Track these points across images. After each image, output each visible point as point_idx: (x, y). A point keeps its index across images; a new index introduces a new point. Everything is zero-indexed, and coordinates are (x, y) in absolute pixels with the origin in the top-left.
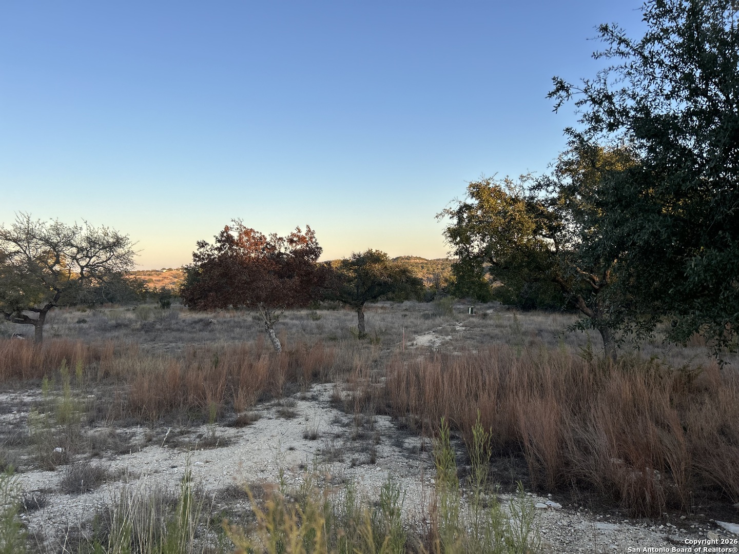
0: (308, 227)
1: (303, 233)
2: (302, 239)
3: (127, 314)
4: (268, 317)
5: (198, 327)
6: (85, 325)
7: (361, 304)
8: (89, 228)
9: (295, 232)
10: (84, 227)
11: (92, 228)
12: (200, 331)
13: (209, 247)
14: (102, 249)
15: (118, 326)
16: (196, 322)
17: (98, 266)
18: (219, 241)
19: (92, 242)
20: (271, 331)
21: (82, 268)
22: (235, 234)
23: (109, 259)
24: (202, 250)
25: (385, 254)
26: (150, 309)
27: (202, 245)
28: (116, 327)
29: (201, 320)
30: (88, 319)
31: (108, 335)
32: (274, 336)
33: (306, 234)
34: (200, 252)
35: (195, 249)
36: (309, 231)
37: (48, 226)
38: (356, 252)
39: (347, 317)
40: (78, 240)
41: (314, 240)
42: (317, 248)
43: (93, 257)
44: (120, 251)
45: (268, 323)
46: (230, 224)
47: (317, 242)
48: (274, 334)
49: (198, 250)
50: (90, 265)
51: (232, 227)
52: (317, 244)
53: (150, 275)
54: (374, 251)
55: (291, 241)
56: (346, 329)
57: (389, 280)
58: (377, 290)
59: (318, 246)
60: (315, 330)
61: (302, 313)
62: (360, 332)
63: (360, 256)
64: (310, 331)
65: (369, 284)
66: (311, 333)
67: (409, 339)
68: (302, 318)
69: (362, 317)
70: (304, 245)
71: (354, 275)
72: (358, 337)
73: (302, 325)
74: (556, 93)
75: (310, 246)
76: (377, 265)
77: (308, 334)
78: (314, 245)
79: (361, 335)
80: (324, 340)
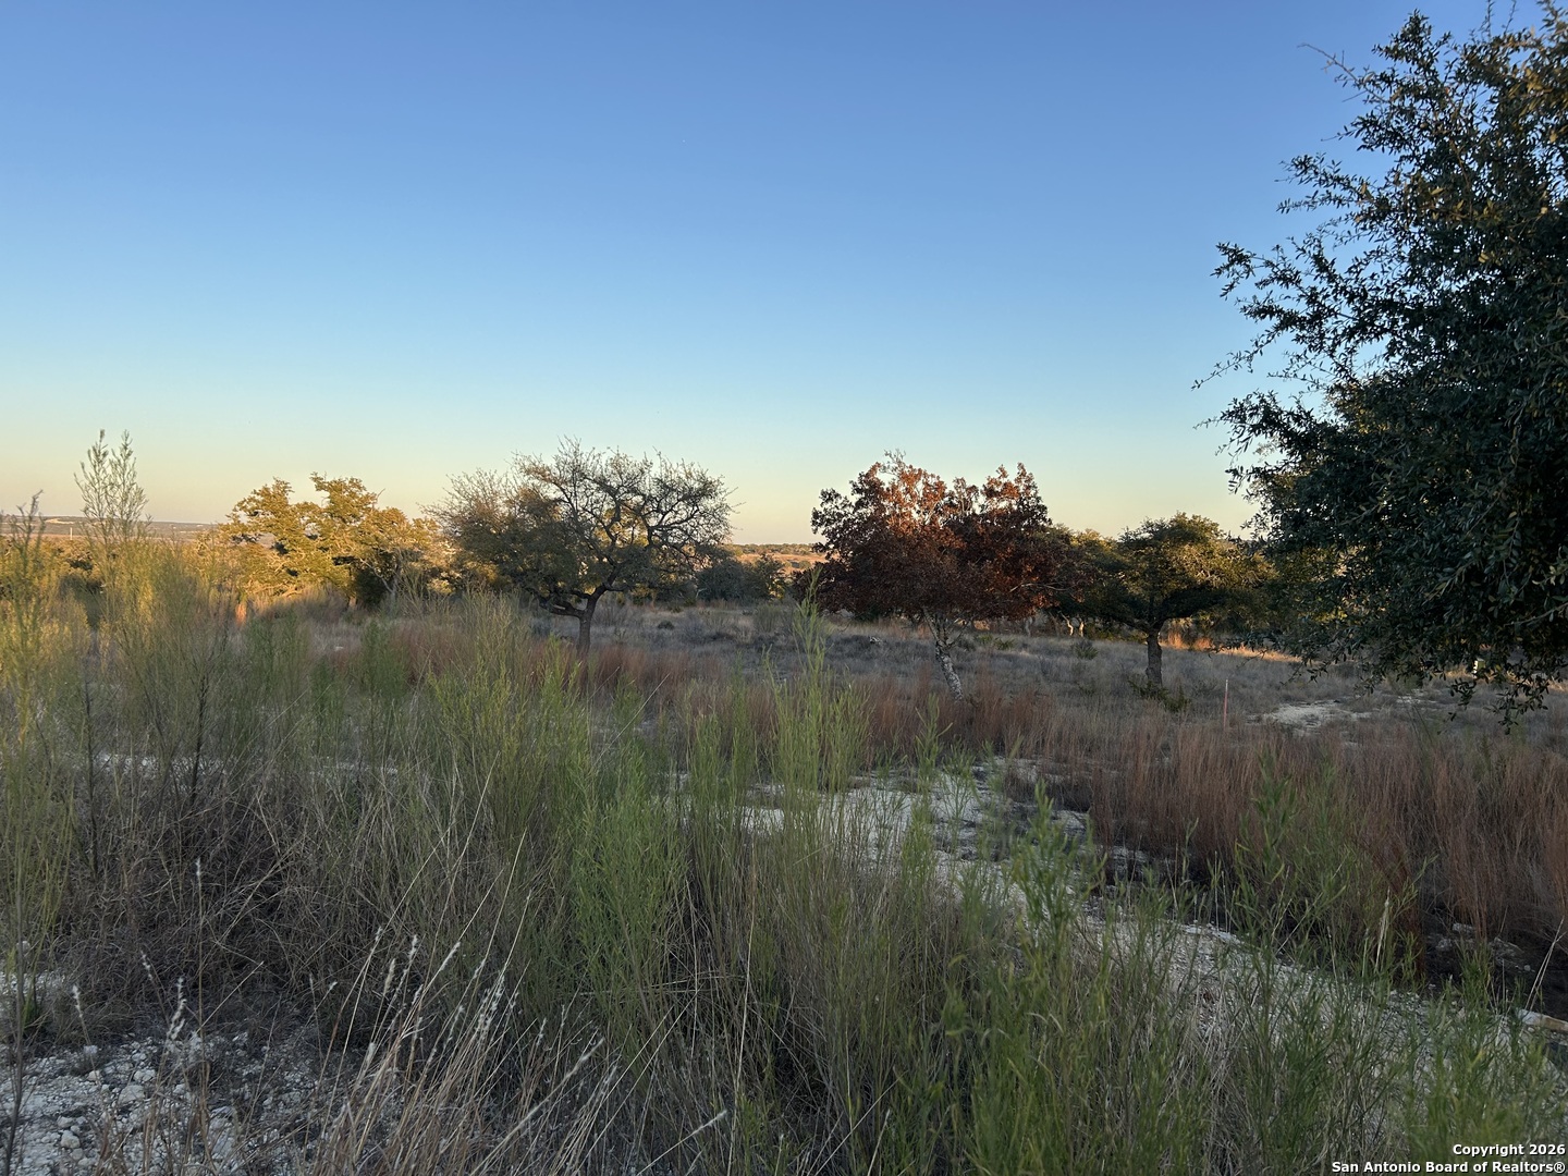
0: (1021, 466)
1: (1012, 478)
2: (1009, 490)
3: (741, 621)
4: (942, 633)
5: (847, 649)
6: (667, 632)
7: (1154, 627)
8: (664, 464)
9: (996, 476)
10: (657, 462)
11: (668, 465)
12: (850, 655)
13: (840, 501)
14: (682, 500)
15: (717, 637)
16: (847, 641)
17: (672, 528)
18: (859, 491)
19: (667, 488)
20: (946, 659)
21: (650, 530)
22: (886, 479)
23: (692, 516)
24: (827, 506)
25: (1214, 524)
26: (777, 614)
27: (829, 496)
28: (715, 639)
29: (857, 638)
30: (675, 624)
31: (698, 649)
32: (951, 669)
33: (1018, 480)
34: (825, 510)
35: (817, 504)
36: (1023, 474)
37: (604, 459)
38: (1155, 519)
39: (1120, 652)
40: (648, 485)
41: (1032, 492)
42: (1039, 507)
43: (668, 512)
44: (708, 503)
45: (941, 643)
46: (884, 461)
47: (1038, 495)
48: (951, 665)
49: (822, 505)
50: (663, 527)
51: (886, 465)
52: (1038, 499)
53: (805, 553)
55: (990, 493)
56: (1125, 677)
57: (1215, 580)
58: (1192, 599)
59: (1040, 503)
60: (1067, 675)
61: (1067, 643)
62: (1149, 685)
63: (1161, 527)
64: (1057, 675)
65: (1173, 585)
66: (1057, 680)
67: (1263, 709)
68: (1060, 652)
69: (1155, 653)
70: (1013, 502)
71: (1145, 565)
72: (1143, 693)
73: (1042, 663)
74: (1227, 267)
75: (1025, 502)
76: (1186, 547)
77: (1047, 679)
78: (1032, 502)
79: (1151, 690)
80: (1070, 693)
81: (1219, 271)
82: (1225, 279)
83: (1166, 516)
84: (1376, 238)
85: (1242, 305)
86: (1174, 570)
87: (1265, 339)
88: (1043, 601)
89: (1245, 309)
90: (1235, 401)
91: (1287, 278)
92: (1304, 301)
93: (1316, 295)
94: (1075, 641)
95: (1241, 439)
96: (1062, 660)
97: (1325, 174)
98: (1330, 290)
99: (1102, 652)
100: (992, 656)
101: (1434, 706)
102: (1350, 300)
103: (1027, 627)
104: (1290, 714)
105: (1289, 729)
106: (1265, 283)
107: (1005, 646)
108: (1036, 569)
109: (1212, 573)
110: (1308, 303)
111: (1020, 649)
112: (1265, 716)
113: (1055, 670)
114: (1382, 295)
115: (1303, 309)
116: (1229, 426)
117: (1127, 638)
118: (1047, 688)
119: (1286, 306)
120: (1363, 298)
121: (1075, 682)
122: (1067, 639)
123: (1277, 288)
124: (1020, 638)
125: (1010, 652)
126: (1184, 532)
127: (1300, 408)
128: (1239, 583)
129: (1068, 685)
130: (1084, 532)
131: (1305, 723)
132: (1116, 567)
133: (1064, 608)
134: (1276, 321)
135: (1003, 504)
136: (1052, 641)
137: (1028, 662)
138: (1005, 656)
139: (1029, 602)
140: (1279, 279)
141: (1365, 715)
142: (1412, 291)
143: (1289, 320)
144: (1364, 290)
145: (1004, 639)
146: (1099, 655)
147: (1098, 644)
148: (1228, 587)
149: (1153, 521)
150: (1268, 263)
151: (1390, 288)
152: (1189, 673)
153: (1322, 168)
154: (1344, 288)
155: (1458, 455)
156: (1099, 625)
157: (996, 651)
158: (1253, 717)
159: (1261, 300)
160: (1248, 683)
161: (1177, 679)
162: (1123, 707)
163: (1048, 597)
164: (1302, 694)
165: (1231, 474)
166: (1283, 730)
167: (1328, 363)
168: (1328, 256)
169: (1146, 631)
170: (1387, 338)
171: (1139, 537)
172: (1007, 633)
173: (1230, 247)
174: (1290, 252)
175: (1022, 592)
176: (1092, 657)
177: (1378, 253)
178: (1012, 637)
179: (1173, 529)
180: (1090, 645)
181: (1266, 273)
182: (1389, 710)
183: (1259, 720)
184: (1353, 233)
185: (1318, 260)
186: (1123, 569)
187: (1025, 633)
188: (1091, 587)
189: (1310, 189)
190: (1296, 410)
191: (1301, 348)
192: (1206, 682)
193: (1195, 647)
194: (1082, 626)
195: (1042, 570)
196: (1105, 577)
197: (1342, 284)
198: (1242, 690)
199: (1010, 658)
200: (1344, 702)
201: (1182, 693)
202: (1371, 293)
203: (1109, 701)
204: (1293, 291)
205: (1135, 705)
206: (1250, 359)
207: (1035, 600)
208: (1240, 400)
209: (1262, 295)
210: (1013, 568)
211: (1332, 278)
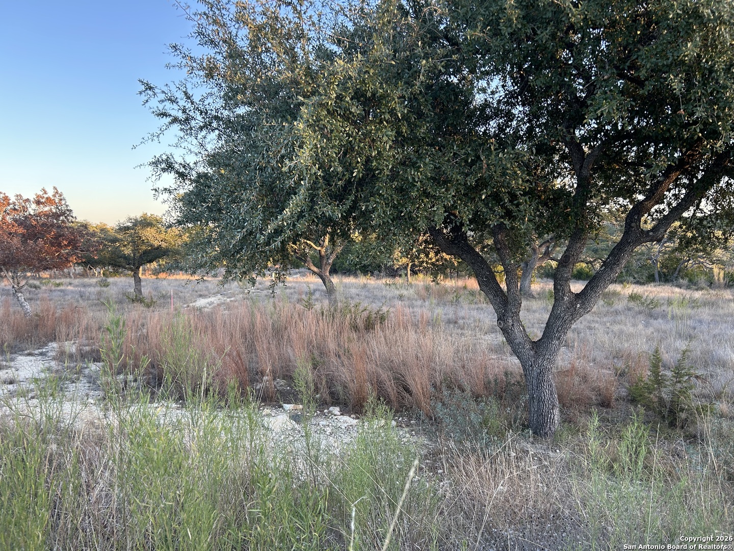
0: (55, 188)
1: (50, 194)
2: (49, 201)
7: (136, 269)
9: (40, 193)
20: (20, 295)
32: (23, 300)
33: (54, 196)
36: (57, 193)
38: (133, 216)
39: (122, 282)
41: (63, 202)
42: (68, 210)
45: (16, 286)
47: (67, 204)
48: (23, 297)
52: (67, 206)
54: (149, 215)
55: (38, 203)
56: (124, 294)
57: (164, 245)
58: (153, 254)
59: (68, 208)
60: (94, 296)
61: (94, 280)
62: (136, 296)
63: (136, 220)
64: (88, 297)
65: (144, 248)
66: (88, 299)
67: (189, 302)
68: (90, 285)
69: (138, 281)
70: (52, 207)
71: (130, 239)
72: (133, 301)
73: (80, 292)
74: (144, 91)
75: (60, 208)
76: (149, 229)
77: (83, 300)
78: (64, 208)
79: (138, 299)
80: (95, 305)
81: (141, 93)
82: (143, 98)
83: (138, 215)
84: (209, 87)
85: (152, 110)
86: (143, 240)
87: (164, 128)
88: (76, 259)
89: (153, 112)
90: (155, 157)
91: (173, 100)
92: (181, 112)
93: (186, 109)
94: (99, 279)
95: (157, 174)
96: (92, 289)
97: (184, 54)
98: (192, 108)
99: (113, 283)
100: (51, 291)
101: (259, 292)
102: (201, 114)
103: (71, 274)
104: (201, 302)
105: (200, 309)
106: (162, 101)
107: (59, 285)
108: (69, 243)
109: (162, 241)
110: (183, 113)
111: (67, 286)
112: (191, 304)
113: (87, 294)
114: (214, 113)
115: (181, 116)
116: (151, 168)
117: (125, 275)
118: (82, 303)
119: (173, 113)
120: (206, 113)
121: (98, 299)
122: (94, 278)
123: (168, 104)
124: (68, 280)
125: (61, 288)
126: (146, 222)
127: (184, 161)
128: (175, 245)
129: (94, 301)
130: (99, 224)
131: (208, 305)
132: (114, 240)
133: (89, 263)
134: (169, 119)
135: (47, 209)
136: (86, 280)
137: (72, 292)
138: (59, 290)
139: (67, 260)
140: (169, 100)
141: (232, 299)
142: (226, 113)
143: (175, 120)
144: (206, 110)
145: (58, 281)
146: (111, 285)
147: (110, 280)
148: (170, 247)
149: (131, 217)
150: (163, 92)
151: (217, 110)
152: (156, 289)
153: (183, 50)
154: (198, 108)
155: (239, 182)
156: (111, 270)
157: (53, 288)
158: (185, 306)
159: (161, 109)
160: (183, 290)
161: (150, 292)
162: (123, 309)
163: (78, 257)
164: (206, 293)
165: (154, 191)
166: (197, 310)
167: (195, 142)
168: (190, 92)
169: (132, 271)
170: (217, 132)
171: (125, 225)
172: (60, 278)
173: (145, 81)
174: (174, 89)
175: (63, 256)
176: (108, 286)
177: (211, 94)
178: (63, 280)
179: (141, 221)
180: (106, 280)
181: (162, 96)
182: (241, 296)
183: (188, 306)
184: (199, 83)
185: (186, 93)
186: (118, 241)
187: (70, 277)
188: (102, 251)
189: (179, 59)
190: (183, 163)
191: (182, 134)
192: (164, 292)
193: (159, 277)
194: (102, 271)
195: (73, 243)
196: (110, 246)
197: (197, 106)
198: (180, 294)
199: (61, 291)
200: (224, 294)
201: (152, 298)
202: (209, 112)
203: (116, 306)
204: (175, 106)
205: (130, 307)
206: (158, 136)
207: (71, 259)
208: (157, 156)
209: (161, 107)
210: (56, 242)
211: (192, 103)
